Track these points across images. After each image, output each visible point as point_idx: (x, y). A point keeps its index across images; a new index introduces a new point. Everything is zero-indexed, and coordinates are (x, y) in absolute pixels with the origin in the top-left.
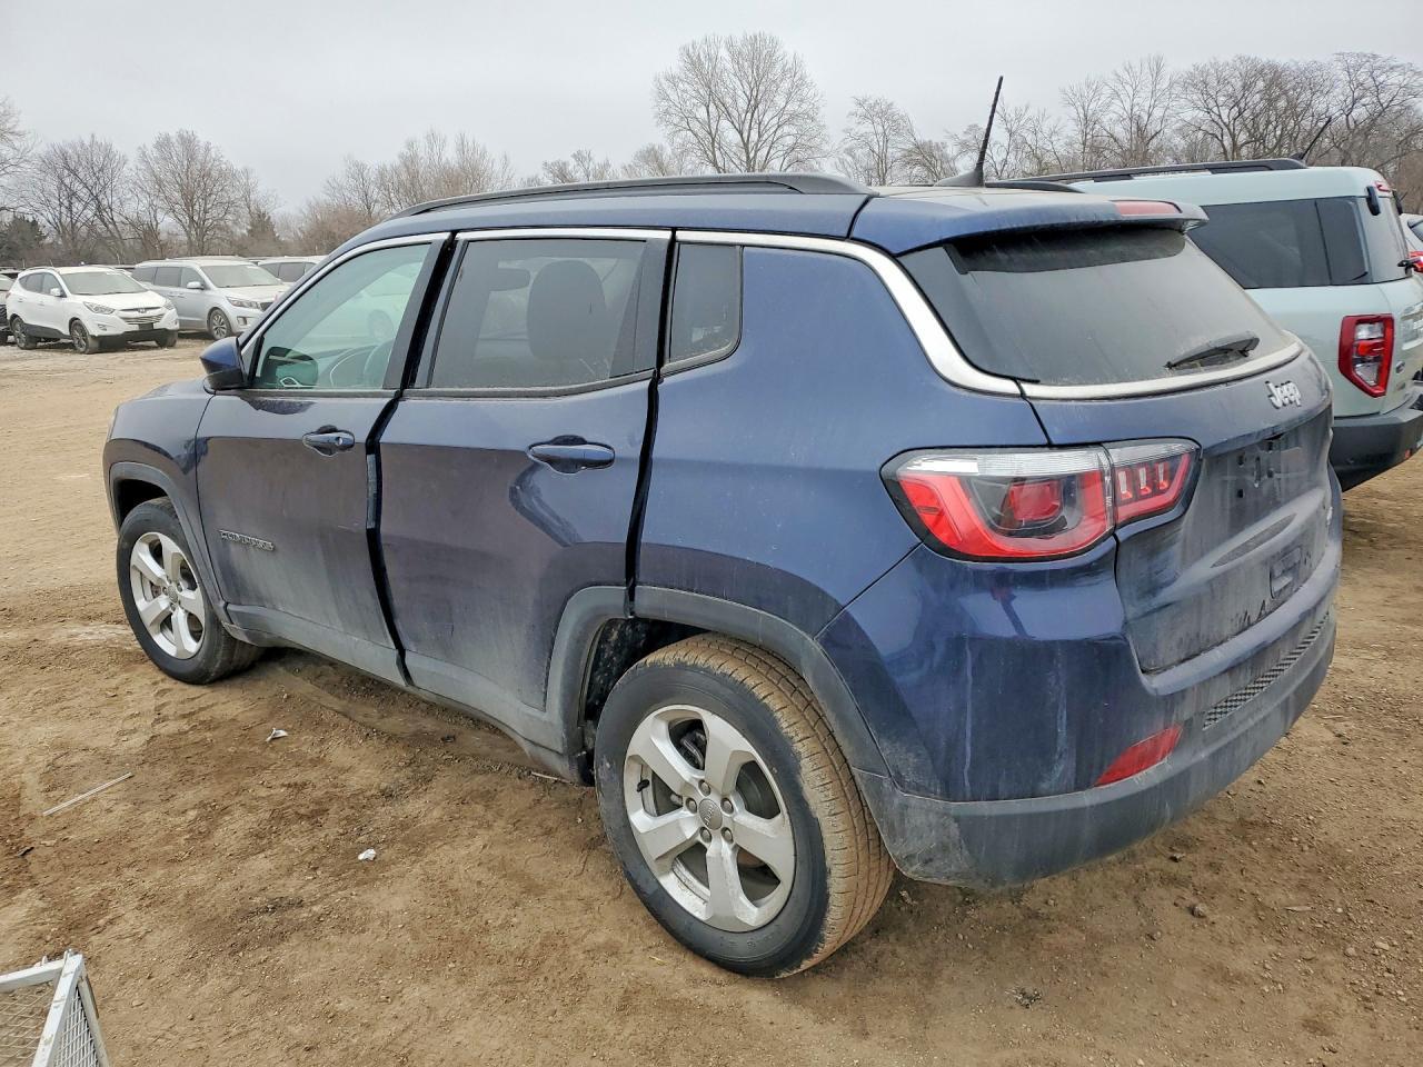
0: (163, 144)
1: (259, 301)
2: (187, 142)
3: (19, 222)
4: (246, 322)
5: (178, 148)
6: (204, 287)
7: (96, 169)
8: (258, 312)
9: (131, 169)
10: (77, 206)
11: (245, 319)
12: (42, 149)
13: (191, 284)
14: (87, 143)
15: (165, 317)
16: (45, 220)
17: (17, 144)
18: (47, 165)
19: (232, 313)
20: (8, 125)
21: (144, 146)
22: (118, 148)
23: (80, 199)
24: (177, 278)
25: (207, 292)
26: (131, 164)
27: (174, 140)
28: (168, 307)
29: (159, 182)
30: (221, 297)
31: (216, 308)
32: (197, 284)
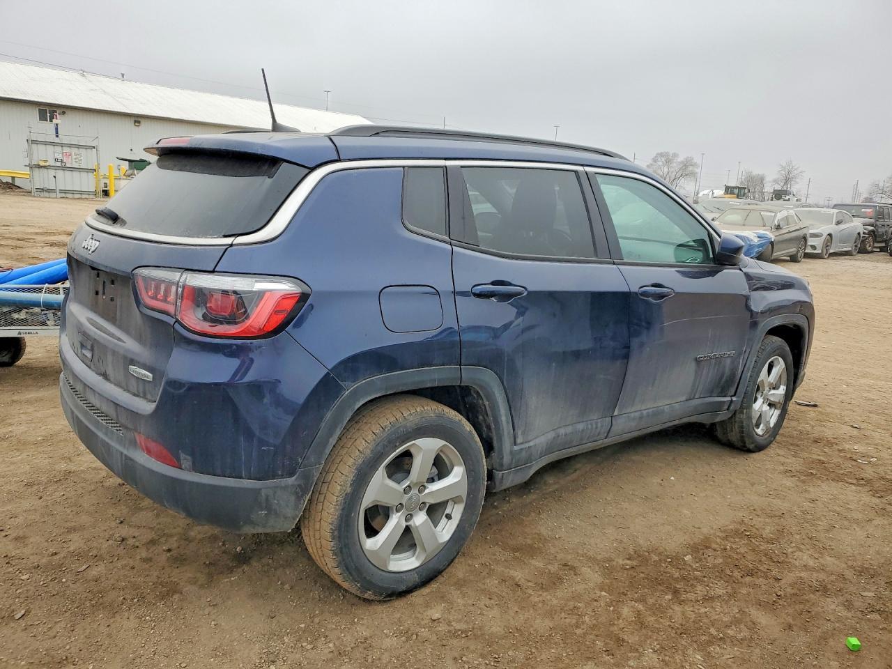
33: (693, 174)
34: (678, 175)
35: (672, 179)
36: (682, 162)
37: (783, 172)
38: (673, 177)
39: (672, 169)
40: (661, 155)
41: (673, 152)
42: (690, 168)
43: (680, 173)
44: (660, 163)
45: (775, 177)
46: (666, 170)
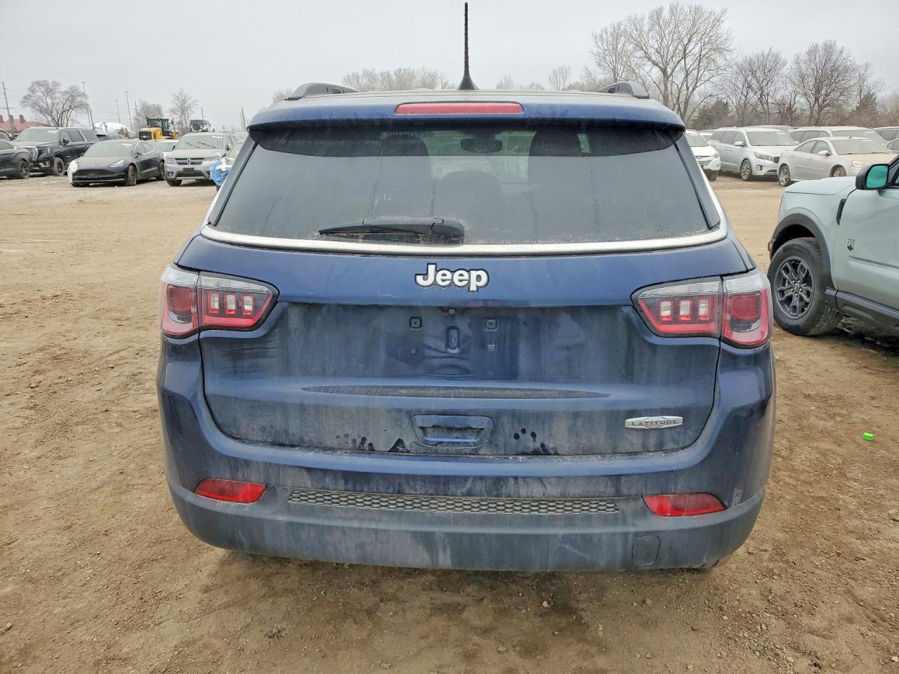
0: (812, 52)
1: (773, 156)
2: (829, 48)
3: (719, 103)
4: (761, 169)
5: (821, 52)
6: (744, 145)
7: (766, 71)
8: (771, 163)
9: (788, 69)
10: (751, 94)
11: (761, 167)
12: (740, 60)
13: (737, 143)
14: (766, 53)
15: (711, 163)
16: (733, 102)
17: (728, 57)
18: (741, 69)
19: (755, 161)
20: (726, 46)
21: (800, 53)
22: (783, 56)
23: (753, 90)
24: (731, 139)
25: (744, 148)
26: (788, 66)
27: (820, 48)
28: (715, 156)
29: (802, 77)
30: (752, 152)
31: (747, 159)
32: (741, 143)
33: (84, 106)
34: (67, 107)
35: (60, 112)
36: (67, 92)
37: (176, 101)
38: (61, 110)
39: (57, 101)
40: (38, 84)
41: (52, 81)
42: (79, 99)
43: (68, 103)
44: (40, 94)
45: (172, 107)
46: (49, 101)
